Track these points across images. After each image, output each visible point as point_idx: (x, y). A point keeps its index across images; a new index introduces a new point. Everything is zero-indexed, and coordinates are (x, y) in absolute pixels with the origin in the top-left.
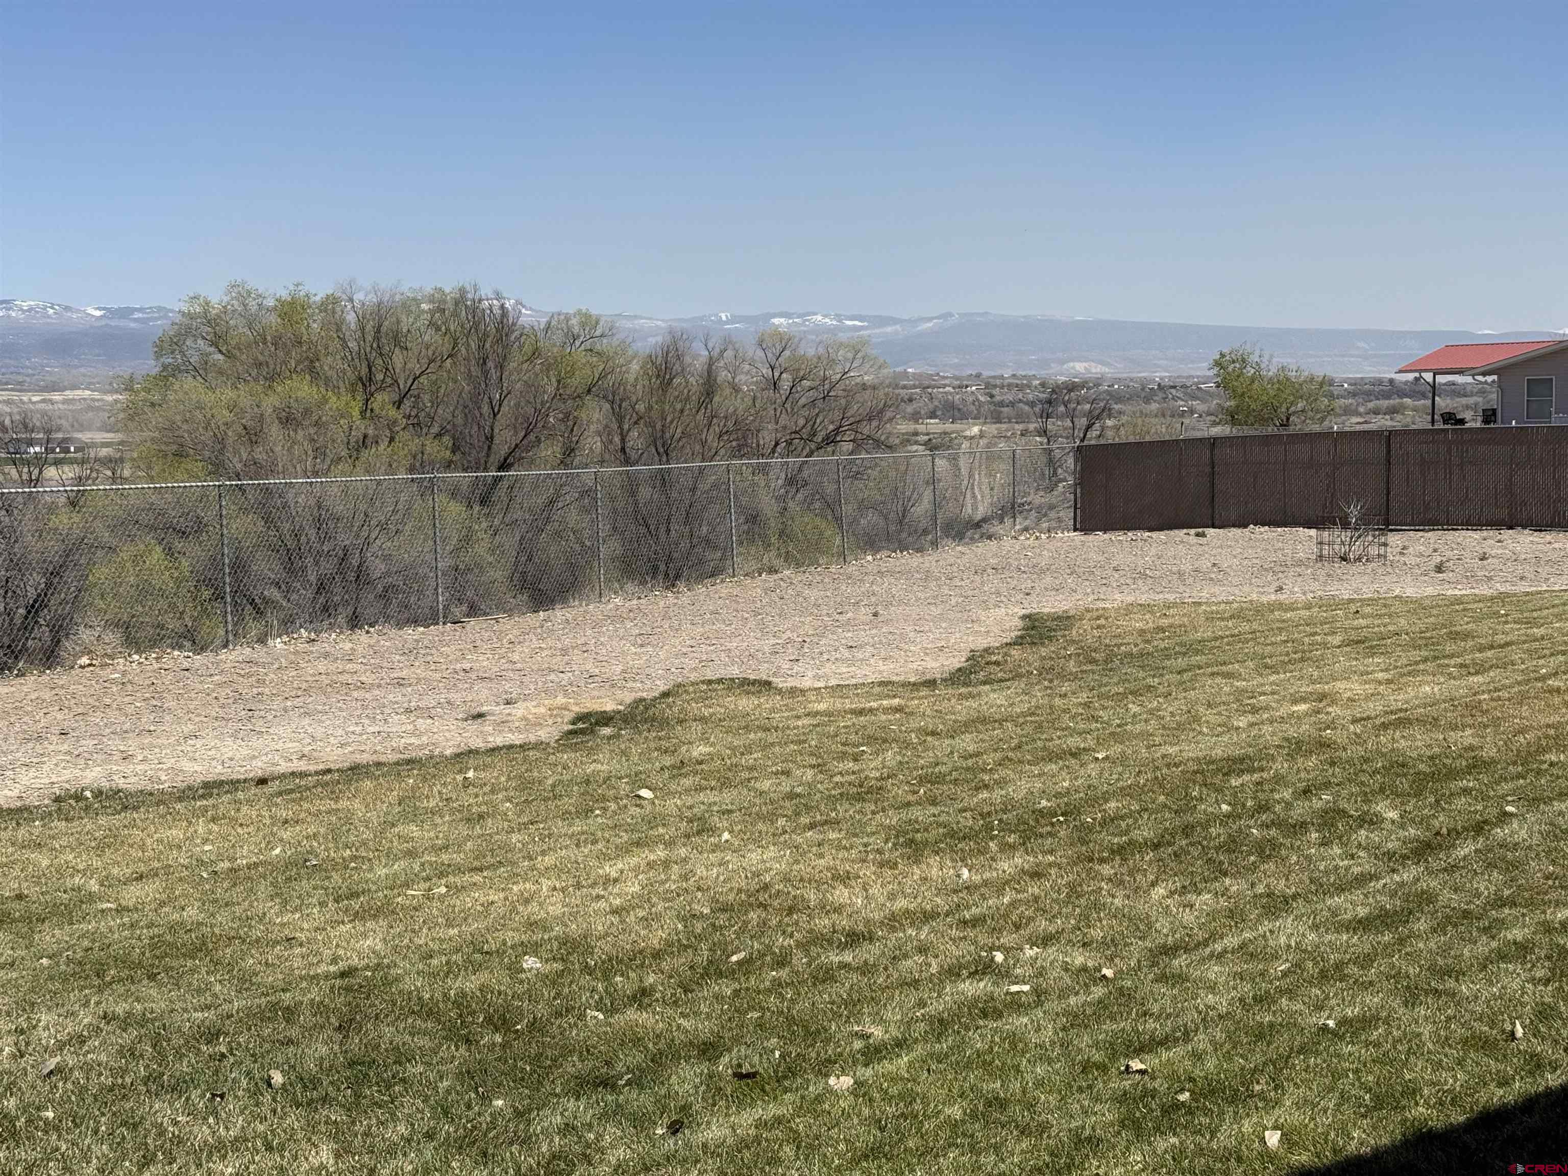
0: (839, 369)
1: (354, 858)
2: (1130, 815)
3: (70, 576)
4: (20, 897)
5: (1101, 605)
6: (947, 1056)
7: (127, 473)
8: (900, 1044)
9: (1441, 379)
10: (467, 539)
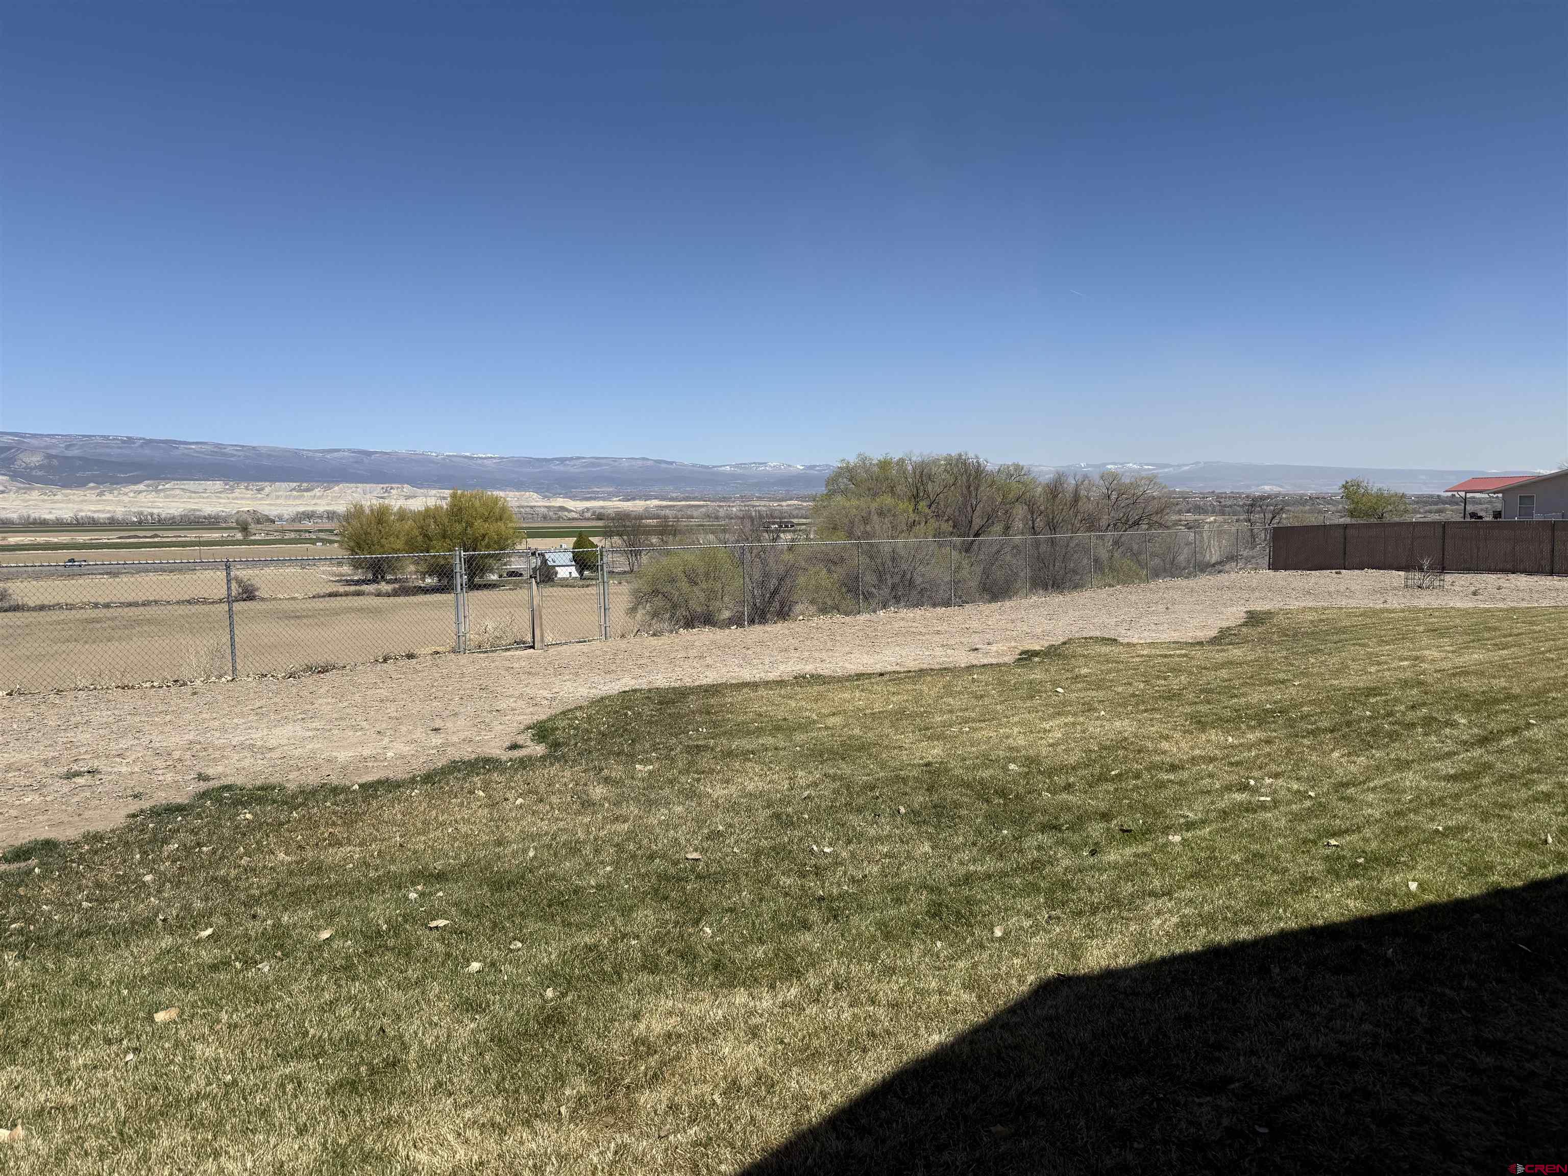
0: (1141, 489)
1: (925, 712)
2: (1316, 714)
3: (788, 581)
4: (785, 719)
5: (1288, 607)
6: (1229, 830)
7: (812, 536)
8: (1203, 822)
9: (1469, 495)
10: (959, 568)
